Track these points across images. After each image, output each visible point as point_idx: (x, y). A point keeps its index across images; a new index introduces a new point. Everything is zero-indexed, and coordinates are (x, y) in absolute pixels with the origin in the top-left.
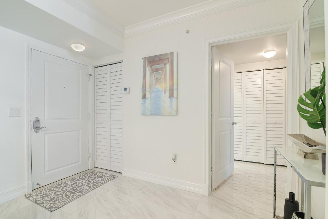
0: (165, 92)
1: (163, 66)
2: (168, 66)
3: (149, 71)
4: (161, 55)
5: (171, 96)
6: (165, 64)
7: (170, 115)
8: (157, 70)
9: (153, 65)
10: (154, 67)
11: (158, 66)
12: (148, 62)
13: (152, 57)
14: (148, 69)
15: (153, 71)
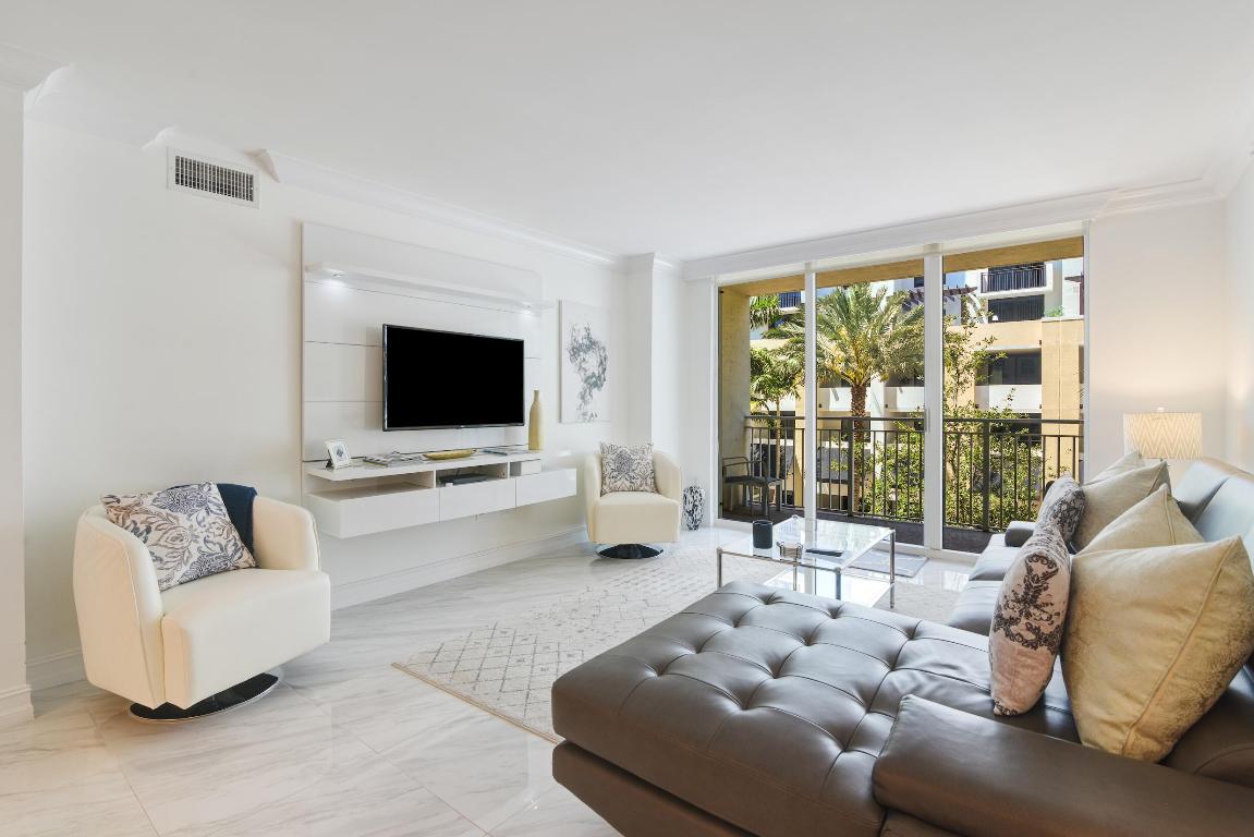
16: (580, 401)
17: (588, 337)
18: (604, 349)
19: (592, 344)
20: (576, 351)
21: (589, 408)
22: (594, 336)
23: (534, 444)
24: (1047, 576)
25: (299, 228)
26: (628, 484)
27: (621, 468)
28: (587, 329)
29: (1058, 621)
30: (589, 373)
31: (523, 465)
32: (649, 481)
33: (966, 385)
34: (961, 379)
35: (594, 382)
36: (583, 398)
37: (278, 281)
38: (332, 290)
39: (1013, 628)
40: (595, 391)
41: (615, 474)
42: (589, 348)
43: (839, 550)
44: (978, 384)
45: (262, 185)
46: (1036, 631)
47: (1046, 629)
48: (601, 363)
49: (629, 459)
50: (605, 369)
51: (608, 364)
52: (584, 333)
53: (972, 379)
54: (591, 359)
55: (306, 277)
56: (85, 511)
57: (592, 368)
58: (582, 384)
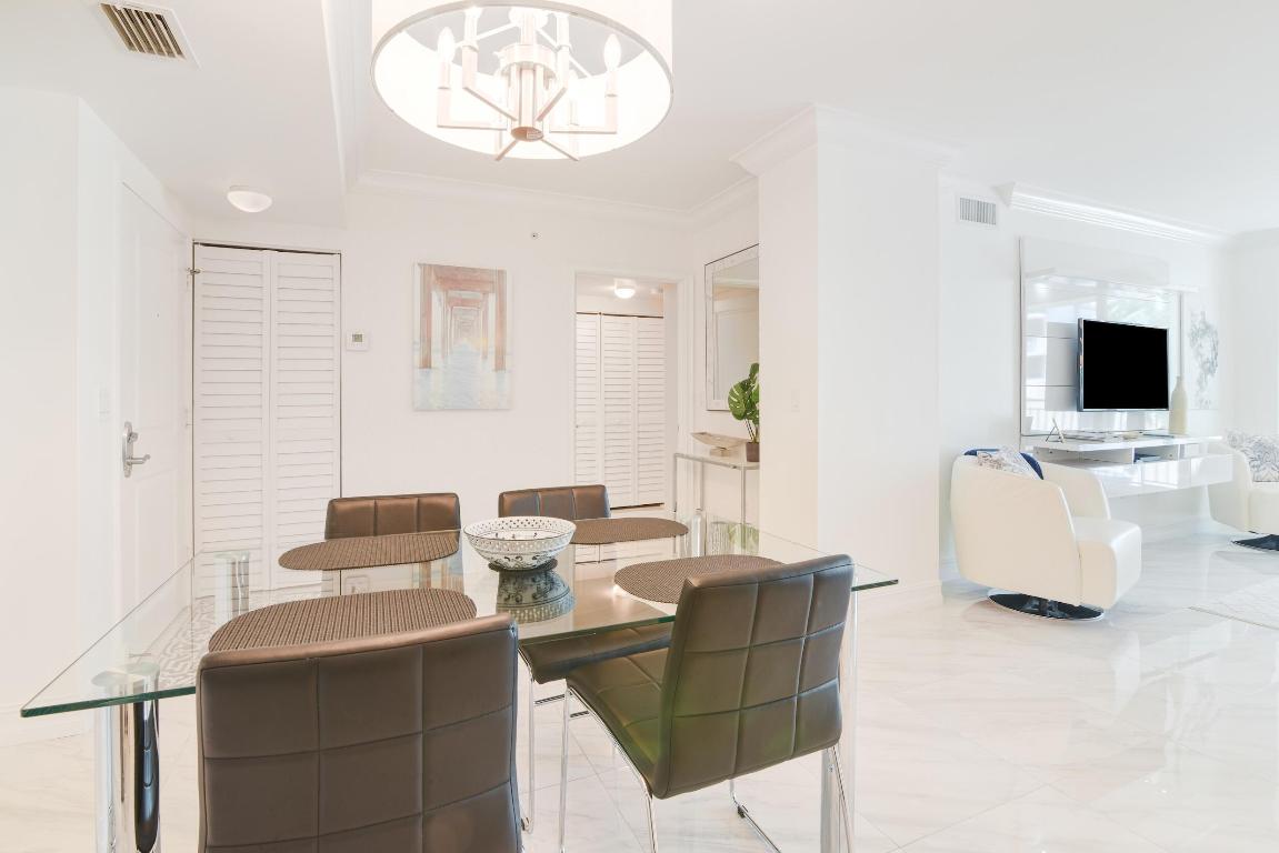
0: (485, 357)
1: (479, 296)
2: (492, 300)
3: (440, 300)
4: (474, 270)
5: (500, 365)
6: (485, 293)
7: (496, 410)
8: (464, 302)
9: (451, 289)
10: (453, 293)
11: (466, 295)
12: (438, 278)
13: (449, 268)
14: (437, 297)
15: (451, 303)
16: (1198, 388)
17: (1204, 322)
18: (1216, 332)
19: (1207, 328)
20: (1195, 336)
21: (1205, 394)
22: (1211, 320)
23: (1178, 427)
25: (1020, 242)
28: (1203, 314)
30: (1205, 359)
31: (1184, 448)
35: (1209, 367)
40: (1209, 377)
41: (1257, 462)
42: (1204, 332)
45: (1001, 211)
48: (1214, 349)
50: (1217, 354)
51: (1220, 348)
52: (1200, 318)
54: (1207, 344)
55: (1026, 282)
56: (955, 459)
57: (1207, 353)
58: (1199, 370)
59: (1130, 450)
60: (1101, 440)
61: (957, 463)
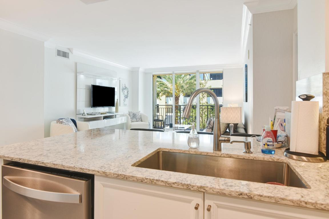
17: (125, 86)
18: (128, 89)
19: (126, 88)
20: (123, 89)
21: (125, 103)
22: (126, 86)
23: (117, 111)
24: (211, 121)
25: (76, 64)
26: (136, 120)
27: (134, 116)
28: (125, 84)
29: (212, 126)
30: (125, 95)
31: (117, 115)
32: (140, 119)
33: (205, 97)
34: (204, 96)
35: (126, 97)
36: (124, 101)
37: (73, 75)
38: (81, 77)
39: (208, 127)
40: (126, 99)
41: (133, 118)
42: (125, 89)
43: (184, 127)
44: (207, 97)
45: (70, 55)
46: (210, 127)
47: (211, 127)
48: (127, 92)
49: (135, 115)
50: (128, 94)
51: (129, 92)
53: (206, 96)
54: (126, 91)
55: (78, 74)
56: (51, 122)
57: (126, 94)
58: (124, 97)
59: (102, 117)
60: (95, 115)
61: (52, 123)
